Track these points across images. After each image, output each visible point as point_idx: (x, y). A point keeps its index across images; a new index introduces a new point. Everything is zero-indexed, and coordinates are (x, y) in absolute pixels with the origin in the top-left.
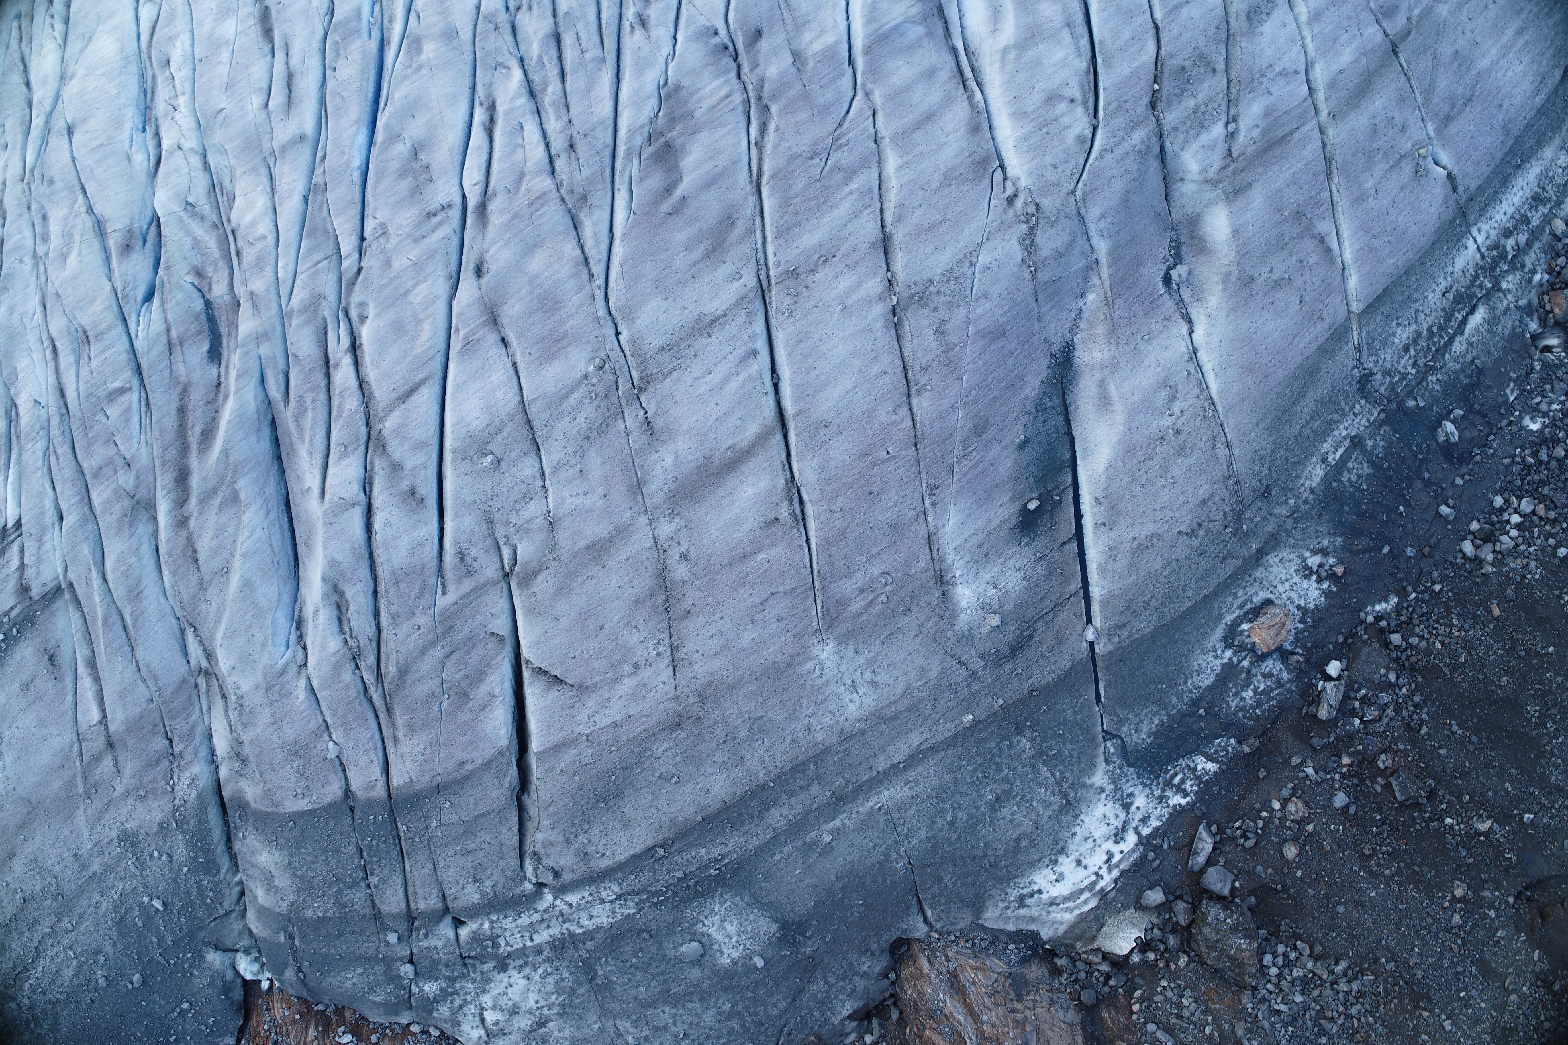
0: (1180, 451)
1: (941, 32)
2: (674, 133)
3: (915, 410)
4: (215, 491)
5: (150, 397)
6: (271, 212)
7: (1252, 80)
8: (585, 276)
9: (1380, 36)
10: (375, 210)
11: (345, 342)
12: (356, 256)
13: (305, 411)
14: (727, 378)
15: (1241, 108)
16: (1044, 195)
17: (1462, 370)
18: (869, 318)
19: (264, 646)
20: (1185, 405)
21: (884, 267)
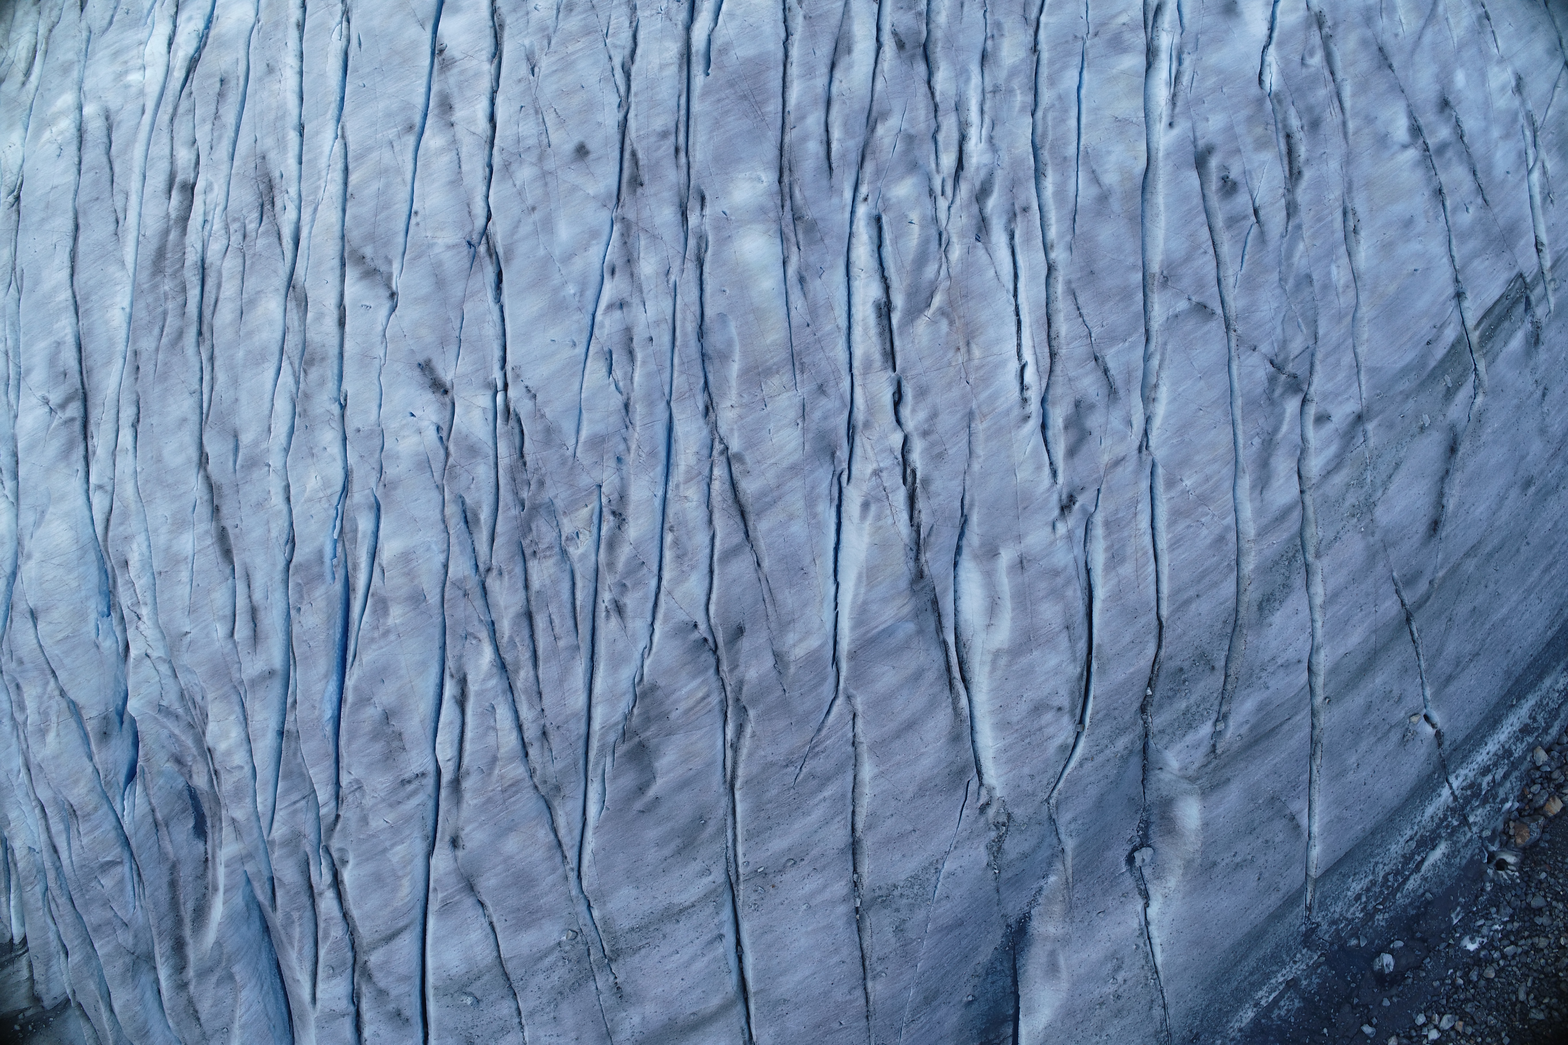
0: (1118, 1014)
1: (932, 627)
2: (648, 733)
3: (869, 990)
4: (211, 970)
5: (142, 871)
6: (245, 743)
7: (1251, 676)
8: (558, 859)
9: (1397, 607)
10: (349, 765)
11: (327, 878)
12: (333, 804)
13: (293, 922)
14: (693, 959)
15: (1233, 706)
16: (1017, 806)
17: (1411, 904)
18: (833, 917)
20: (1129, 975)
21: (851, 869)
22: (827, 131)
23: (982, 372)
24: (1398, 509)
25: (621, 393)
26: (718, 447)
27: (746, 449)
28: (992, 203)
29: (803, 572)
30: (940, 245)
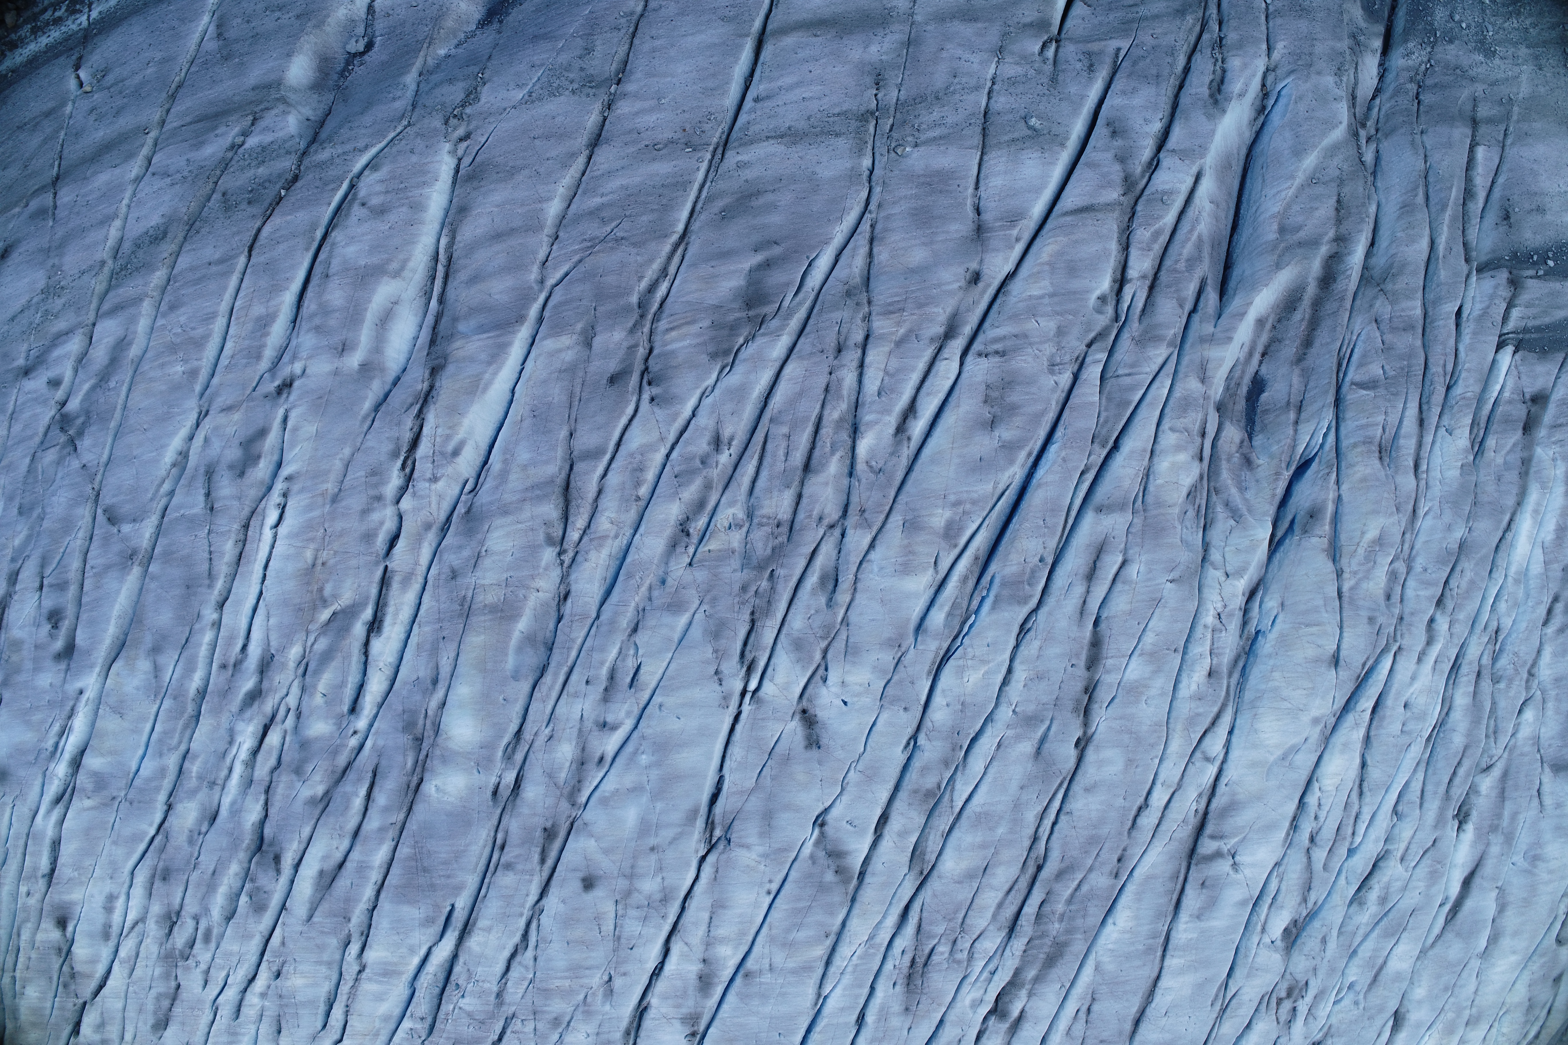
1: (444, 320)
2: (738, 315)
4: (1300, 244)
5: (1335, 369)
6: (1157, 452)
7: (196, 176)
8: (879, 227)
9: (62, 193)
10: (1053, 390)
11: (1128, 291)
12: (1088, 360)
13: (1188, 260)
14: (791, 88)
15: (221, 154)
16: (436, 129)
18: (642, 84)
19: (1301, 98)
21: (607, 123)
22: (366, 809)
23: (311, 535)
24: (26, 280)
25: (636, 644)
26: (567, 558)
27: (539, 546)
28: (248, 684)
29: (535, 413)
30: (307, 665)
